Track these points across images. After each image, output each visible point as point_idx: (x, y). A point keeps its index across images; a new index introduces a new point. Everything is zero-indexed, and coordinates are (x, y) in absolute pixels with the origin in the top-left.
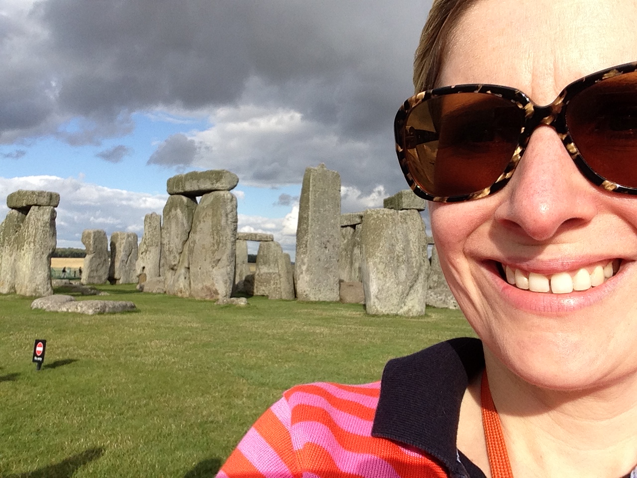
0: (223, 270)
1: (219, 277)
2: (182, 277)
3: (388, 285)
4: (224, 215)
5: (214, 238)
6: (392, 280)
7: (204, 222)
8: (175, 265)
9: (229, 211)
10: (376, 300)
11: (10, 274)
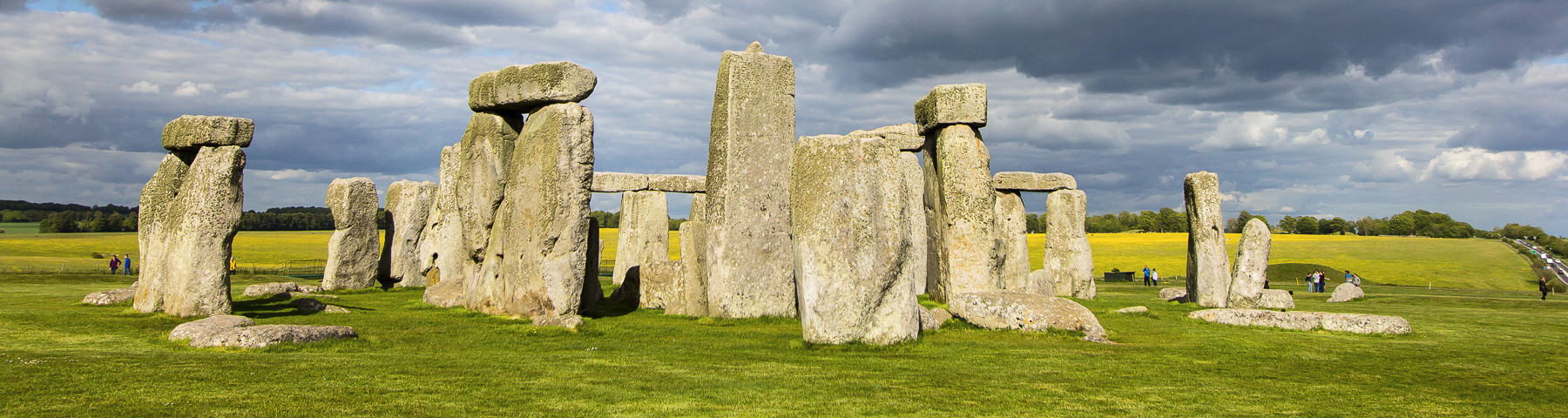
0: (564, 260)
1: (556, 275)
2: (491, 275)
3: (836, 285)
4: (565, 150)
5: (545, 196)
6: (845, 275)
7: (530, 164)
8: (479, 251)
9: (574, 141)
10: (815, 316)
11: (160, 275)
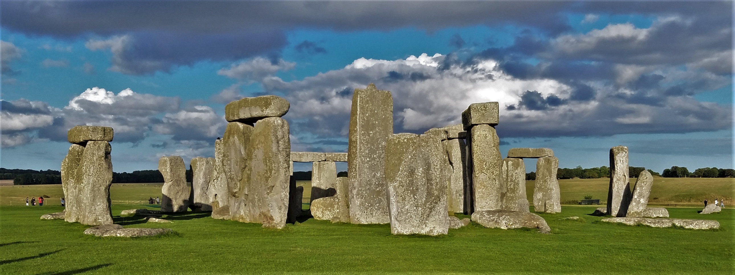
0: (278, 197)
1: (274, 204)
2: (243, 204)
3: (407, 207)
4: (275, 142)
5: (266, 165)
6: (411, 203)
7: (258, 148)
8: (236, 193)
9: (280, 137)
